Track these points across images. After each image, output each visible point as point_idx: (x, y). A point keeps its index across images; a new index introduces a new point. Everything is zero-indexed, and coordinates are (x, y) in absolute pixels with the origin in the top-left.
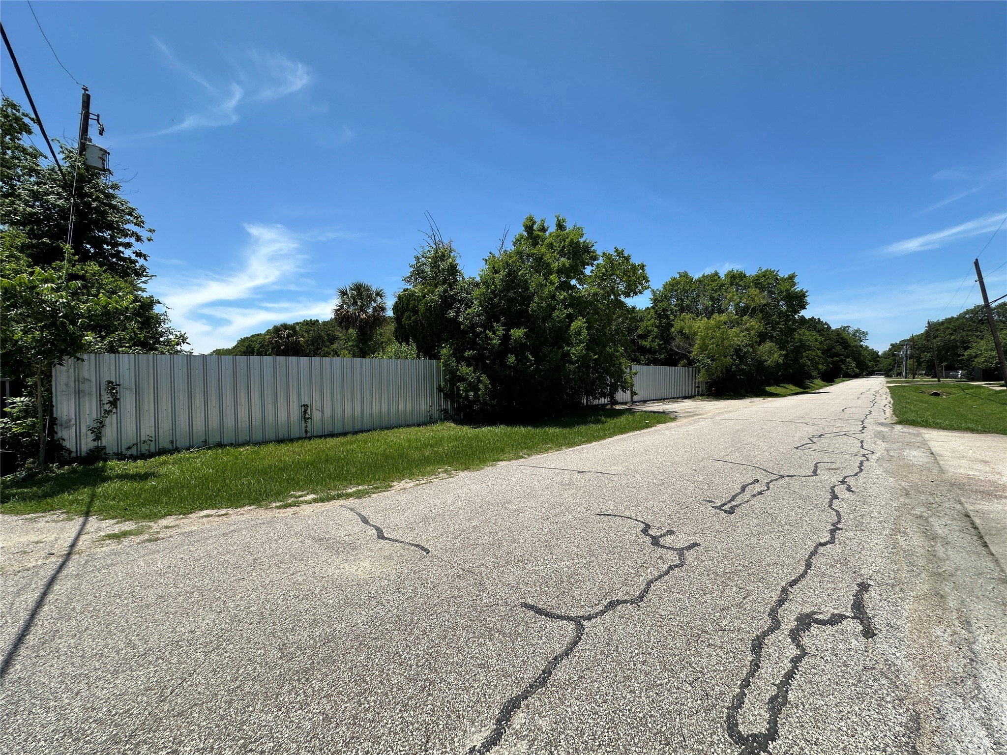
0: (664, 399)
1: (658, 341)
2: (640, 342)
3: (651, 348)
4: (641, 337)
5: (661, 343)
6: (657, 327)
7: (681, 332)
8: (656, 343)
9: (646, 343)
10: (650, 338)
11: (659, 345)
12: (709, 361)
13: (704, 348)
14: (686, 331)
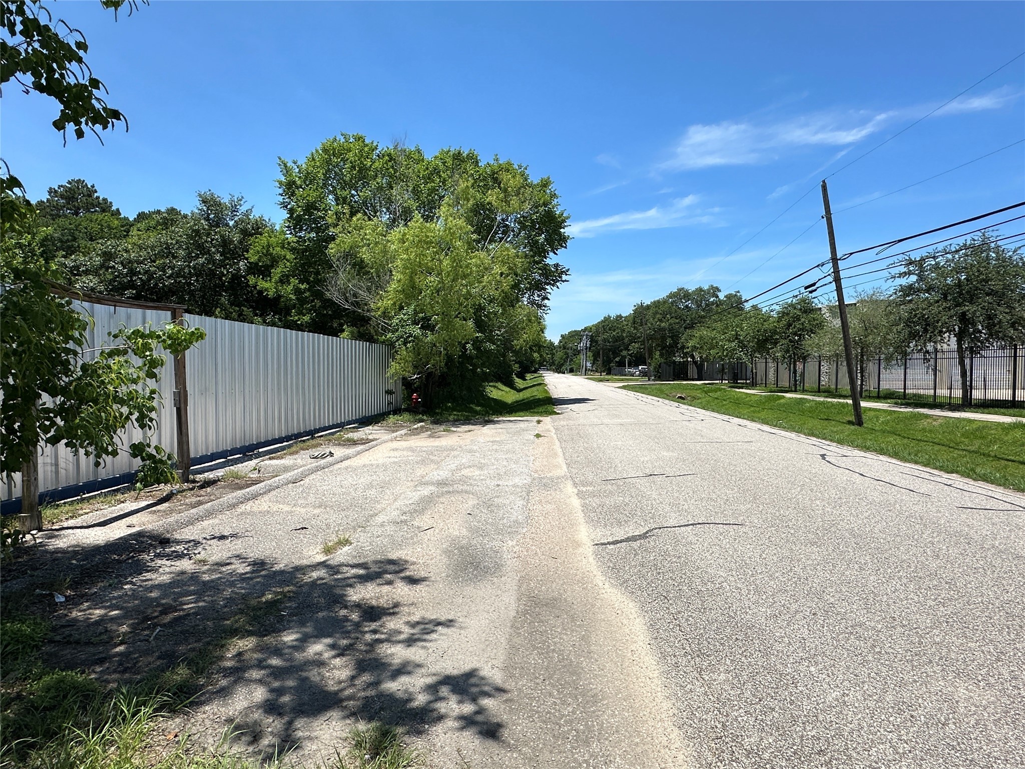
0: (312, 433)
1: (294, 281)
2: (252, 280)
3: (280, 296)
4: (254, 269)
5: (302, 287)
6: (293, 250)
7: (350, 255)
8: (291, 287)
9: (266, 285)
10: (277, 272)
11: (297, 291)
12: (417, 331)
13: (411, 291)
14: (365, 255)
